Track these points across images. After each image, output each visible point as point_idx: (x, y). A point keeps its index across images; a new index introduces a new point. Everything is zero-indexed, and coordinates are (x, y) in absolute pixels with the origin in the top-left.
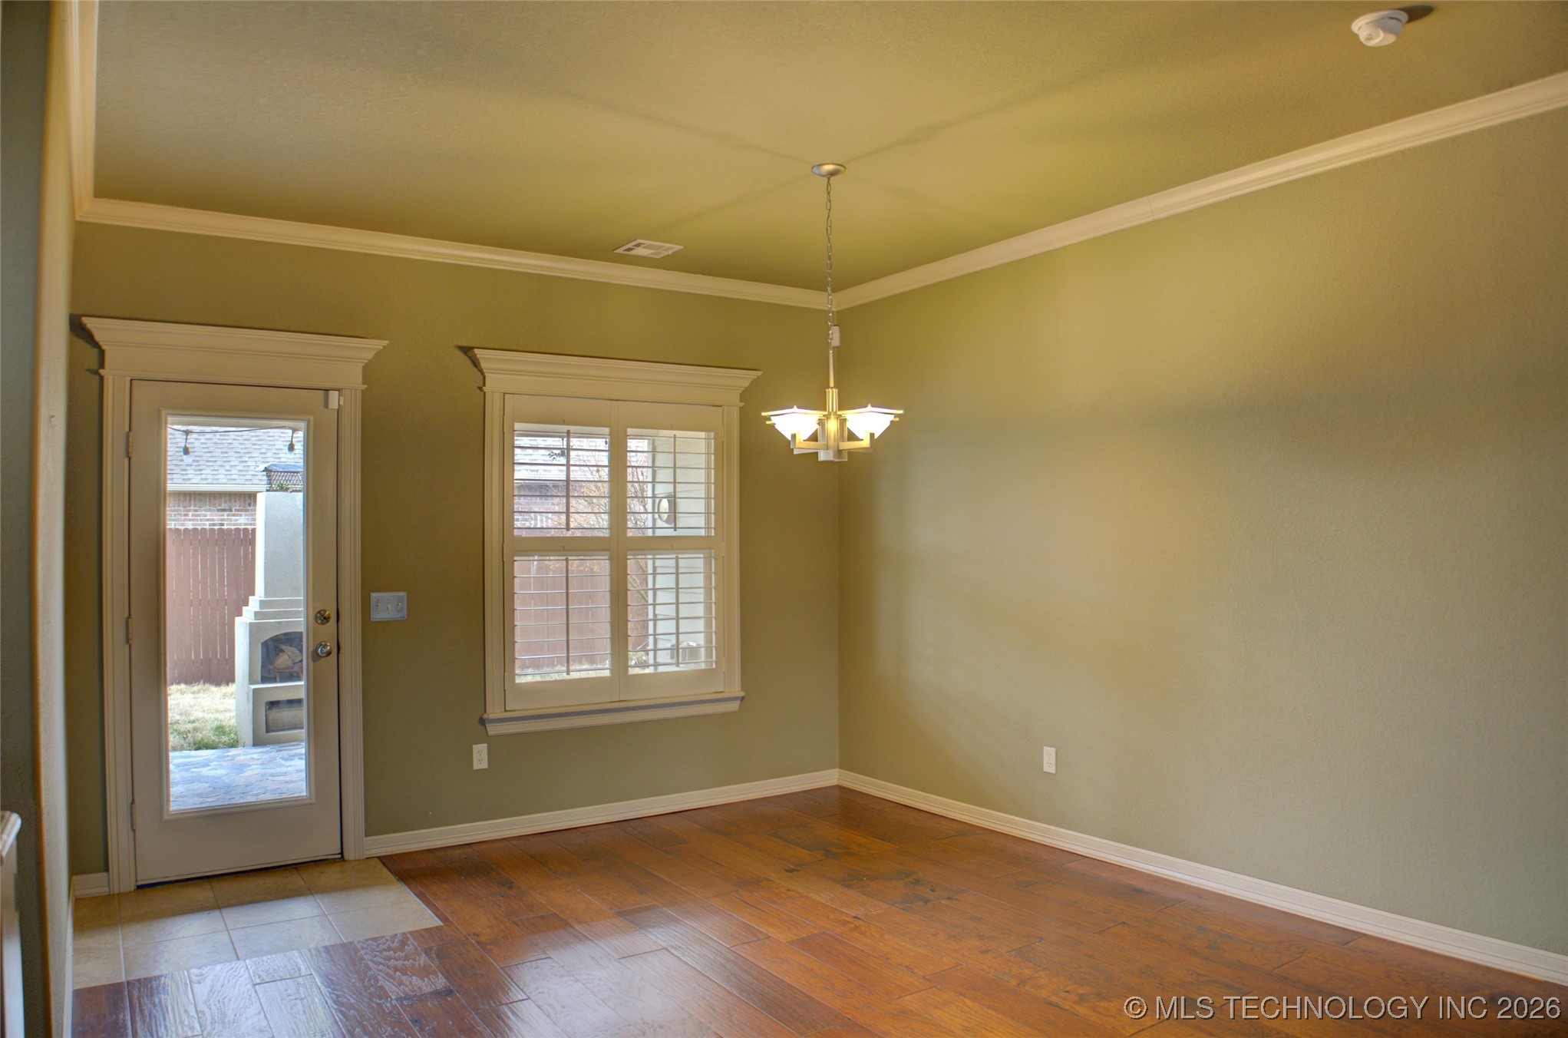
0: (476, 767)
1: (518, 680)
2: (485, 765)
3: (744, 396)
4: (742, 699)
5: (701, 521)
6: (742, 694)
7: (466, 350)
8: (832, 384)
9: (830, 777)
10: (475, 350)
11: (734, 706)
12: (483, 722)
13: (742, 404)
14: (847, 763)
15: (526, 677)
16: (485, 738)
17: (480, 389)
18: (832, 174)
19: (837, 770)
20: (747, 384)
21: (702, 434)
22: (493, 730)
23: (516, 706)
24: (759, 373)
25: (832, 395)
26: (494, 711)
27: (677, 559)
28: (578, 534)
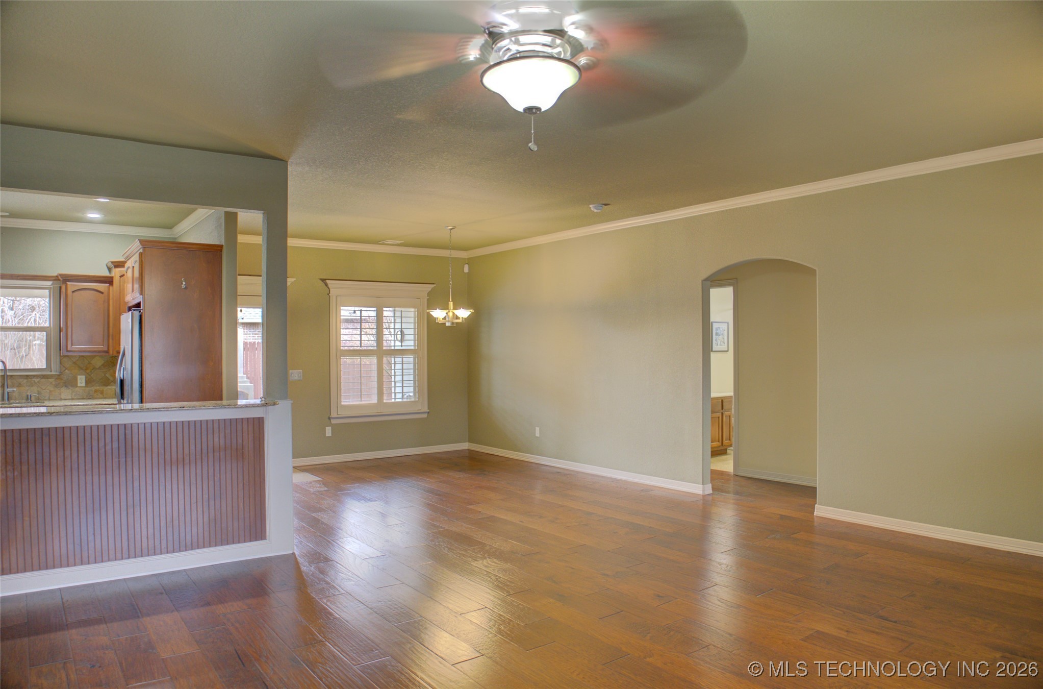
0: (327, 435)
1: (342, 403)
2: (330, 435)
3: (429, 294)
4: (428, 413)
5: (412, 343)
6: (428, 411)
7: (323, 280)
8: (451, 300)
9: (465, 446)
10: (327, 281)
11: (425, 416)
12: (329, 418)
13: (428, 298)
14: (471, 440)
15: (344, 402)
16: (331, 424)
17: (328, 294)
18: (451, 229)
19: (467, 443)
20: (430, 289)
21: (413, 310)
22: (333, 421)
23: (342, 413)
24: (435, 285)
25: (451, 304)
26: (334, 415)
27: (402, 358)
28: (365, 348)
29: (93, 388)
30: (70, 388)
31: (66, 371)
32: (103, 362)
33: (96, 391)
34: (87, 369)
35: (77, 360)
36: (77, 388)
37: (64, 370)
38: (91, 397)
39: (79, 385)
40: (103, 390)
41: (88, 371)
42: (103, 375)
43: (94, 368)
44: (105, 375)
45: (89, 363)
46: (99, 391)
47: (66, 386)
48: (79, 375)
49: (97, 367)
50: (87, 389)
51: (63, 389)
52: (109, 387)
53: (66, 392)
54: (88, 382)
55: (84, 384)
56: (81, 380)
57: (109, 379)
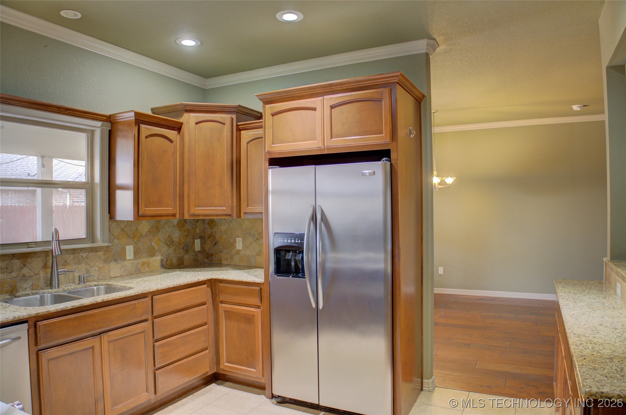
29: (140, 261)
30: (120, 262)
31: (115, 240)
32: (149, 227)
33: (143, 264)
34: (134, 237)
35: (125, 226)
36: (126, 262)
37: (113, 240)
38: (138, 272)
39: (128, 258)
40: (149, 262)
41: (136, 240)
42: (150, 244)
43: (141, 236)
44: (151, 244)
45: (137, 229)
46: (146, 263)
47: (115, 261)
48: (127, 245)
49: (144, 234)
50: (136, 261)
51: (113, 265)
52: (155, 258)
53: (115, 269)
54: (137, 253)
55: (132, 257)
56: (130, 250)
57: (154, 248)
